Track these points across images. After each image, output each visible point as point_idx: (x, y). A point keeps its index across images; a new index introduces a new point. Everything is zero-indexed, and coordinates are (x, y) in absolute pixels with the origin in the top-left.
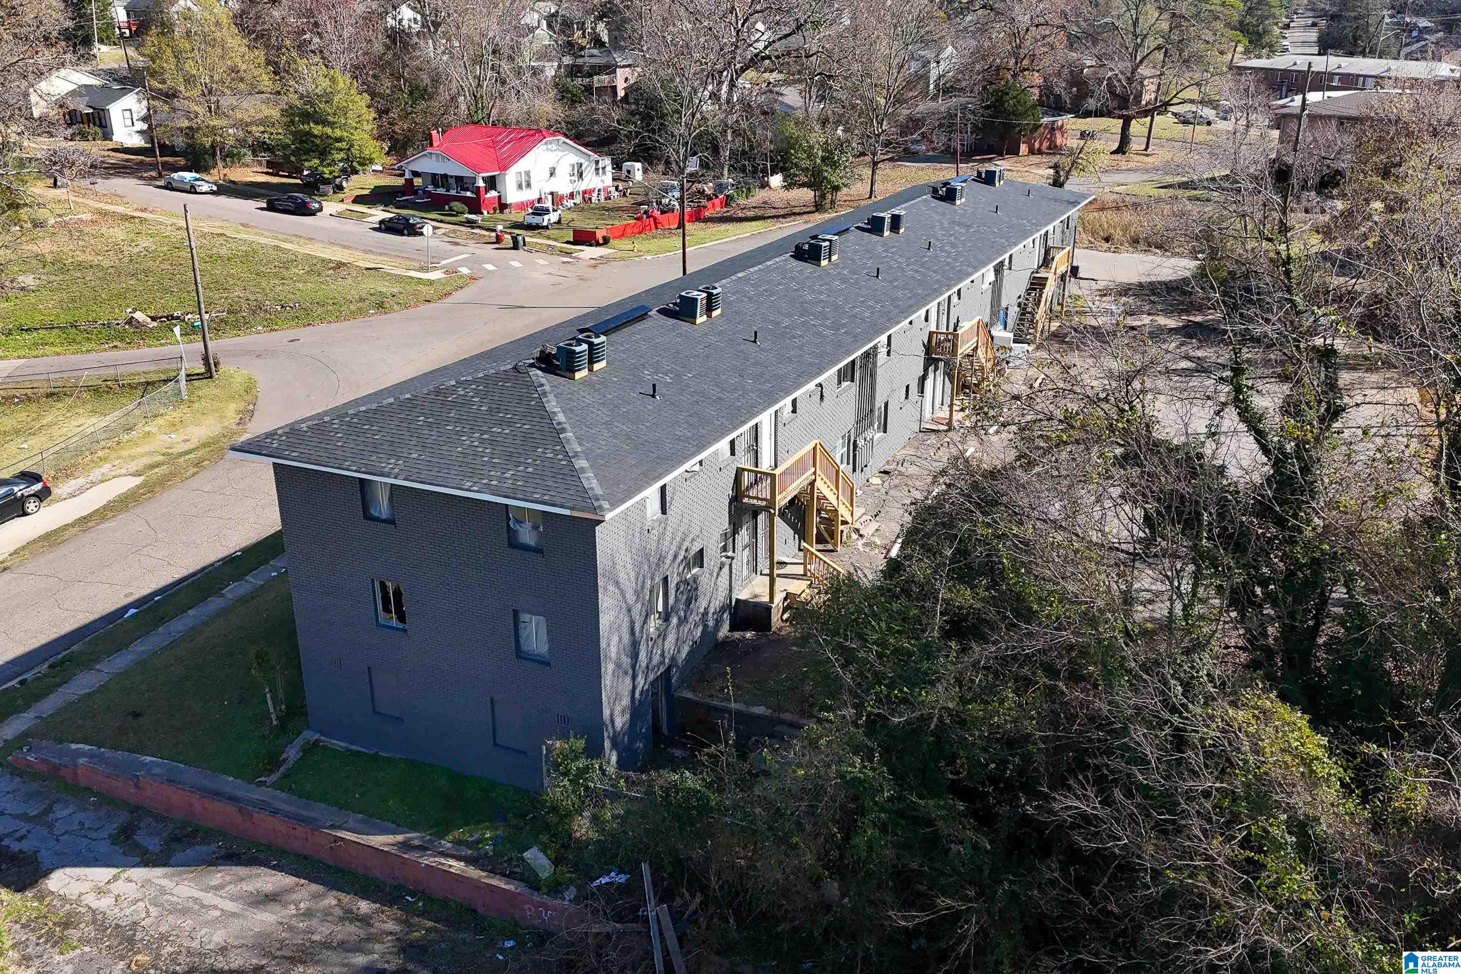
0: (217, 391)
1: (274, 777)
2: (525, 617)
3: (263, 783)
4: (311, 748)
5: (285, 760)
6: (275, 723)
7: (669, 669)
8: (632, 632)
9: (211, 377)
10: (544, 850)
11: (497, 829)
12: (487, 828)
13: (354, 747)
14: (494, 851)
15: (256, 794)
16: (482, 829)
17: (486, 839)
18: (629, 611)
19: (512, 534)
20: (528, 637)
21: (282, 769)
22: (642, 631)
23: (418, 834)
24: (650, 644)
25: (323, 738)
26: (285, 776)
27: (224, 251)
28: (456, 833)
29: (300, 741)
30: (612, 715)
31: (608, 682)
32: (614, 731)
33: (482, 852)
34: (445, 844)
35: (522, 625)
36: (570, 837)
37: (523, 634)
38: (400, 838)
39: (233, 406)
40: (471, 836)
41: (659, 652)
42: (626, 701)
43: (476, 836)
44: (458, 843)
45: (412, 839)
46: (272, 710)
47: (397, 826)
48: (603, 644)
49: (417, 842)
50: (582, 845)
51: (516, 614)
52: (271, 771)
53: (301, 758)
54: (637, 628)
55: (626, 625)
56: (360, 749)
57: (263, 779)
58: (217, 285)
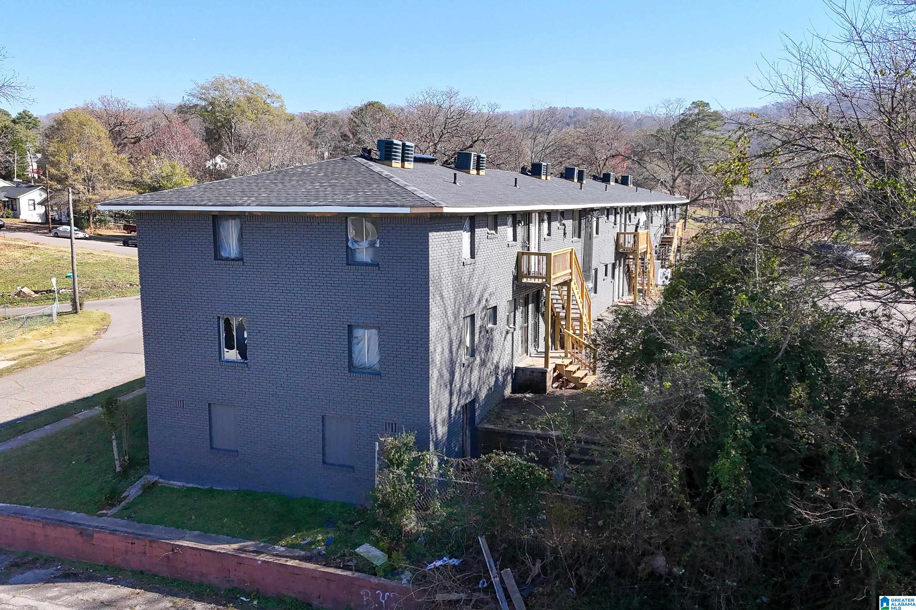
0: (81, 319)
1: (114, 510)
2: (358, 333)
3: (105, 515)
4: (149, 488)
5: (125, 498)
6: (118, 469)
7: (473, 402)
8: (451, 352)
9: (76, 313)
10: (376, 544)
11: (328, 533)
12: (318, 532)
13: (190, 485)
14: (326, 550)
15: (96, 522)
16: (313, 534)
17: (318, 541)
18: (449, 328)
19: (350, 252)
20: (360, 351)
21: (123, 503)
22: (457, 353)
23: (253, 543)
24: (463, 369)
25: (161, 480)
26: (125, 508)
27: (91, 261)
28: (289, 539)
29: (141, 482)
30: (435, 421)
31: (433, 386)
32: (437, 439)
33: (315, 552)
34: (280, 549)
35: (355, 341)
36: (400, 532)
37: (356, 349)
38: (236, 546)
39: (91, 327)
40: (304, 540)
41: (468, 382)
42: (445, 413)
43: (309, 539)
44: (292, 546)
45: (247, 546)
46: (116, 457)
47: (233, 537)
48: (431, 348)
49: (251, 549)
50: (412, 538)
51: (350, 328)
52: (113, 506)
53: (141, 495)
54: (454, 350)
55: (446, 339)
56: (196, 486)
57: (104, 512)
58: (84, 275)
